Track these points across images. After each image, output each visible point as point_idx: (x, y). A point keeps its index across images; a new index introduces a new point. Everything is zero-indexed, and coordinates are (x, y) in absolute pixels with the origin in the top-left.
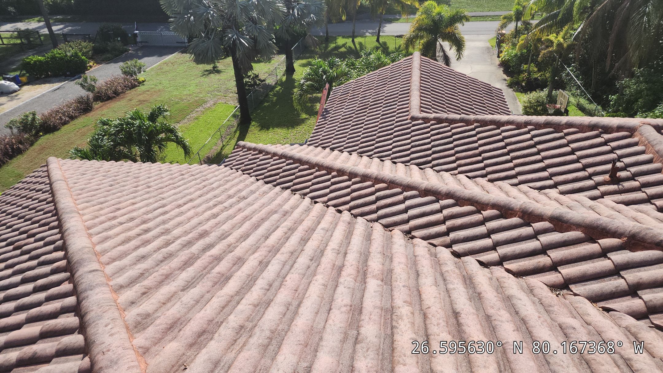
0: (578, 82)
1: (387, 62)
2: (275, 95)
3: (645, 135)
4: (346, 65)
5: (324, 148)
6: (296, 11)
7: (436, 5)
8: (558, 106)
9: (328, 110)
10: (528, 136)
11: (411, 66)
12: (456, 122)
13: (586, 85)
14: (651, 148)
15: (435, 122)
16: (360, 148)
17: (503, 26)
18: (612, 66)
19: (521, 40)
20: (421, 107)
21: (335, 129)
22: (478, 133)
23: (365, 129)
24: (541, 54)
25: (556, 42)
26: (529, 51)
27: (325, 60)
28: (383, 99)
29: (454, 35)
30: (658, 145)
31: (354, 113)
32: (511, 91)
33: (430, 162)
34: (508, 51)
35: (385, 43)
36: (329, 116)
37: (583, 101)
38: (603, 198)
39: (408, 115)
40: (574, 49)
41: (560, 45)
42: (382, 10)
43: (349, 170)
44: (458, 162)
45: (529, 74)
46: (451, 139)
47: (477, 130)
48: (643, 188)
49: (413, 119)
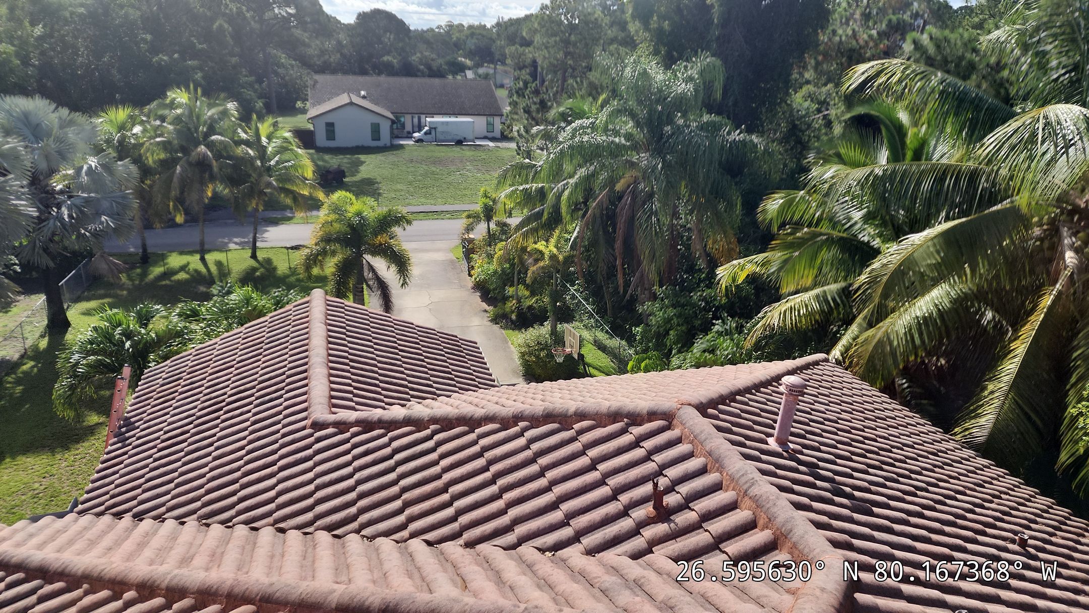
0: (589, 308)
1: (264, 306)
2: (18, 382)
3: (687, 425)
4: (180, 315)
5: (119, 515)
6: (65, 211)
7: (353, 198)
8: (568, 350)
9: (133, 420)
10: (521, 441)
11: (307, 317)
12: (398, 425)
13: (601, 311)
14: (700, 446)
15: (360, 429)
16: (205, 505)
17: (469, 229)
18: (627, 284)
19: (499, 250)
20: (332, 397)
21: (146, 466)
22: (439, 444)
23: (215, 459)
24: (530, 273)
25: (547, 252)
26: (513, 265)
27: (128, 311)
28: (254, 387)
29: (390, 247)
30: (708, 441)
31: (191, 423)
32: (498, 329)
33: (354, 518)
34: (483, 267)
35: (269, 261)
36: (134, 436)
37: (601, 336)
38: (652, 552)
39: (305, 419)
40: (573, 262)
41: (553, 257)
42: (257, 205)
43: (166, 582)
44: (408, 512)
45: (519, 301)
46: (391, 462)
47: (436, 437)
48: (704, 521)
49: (318, 426)
